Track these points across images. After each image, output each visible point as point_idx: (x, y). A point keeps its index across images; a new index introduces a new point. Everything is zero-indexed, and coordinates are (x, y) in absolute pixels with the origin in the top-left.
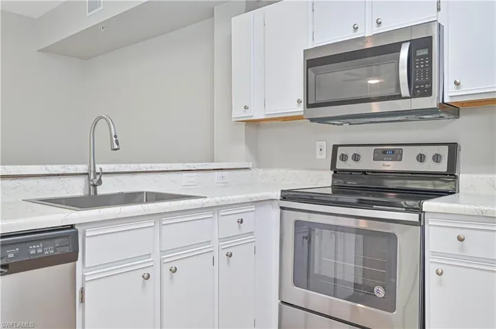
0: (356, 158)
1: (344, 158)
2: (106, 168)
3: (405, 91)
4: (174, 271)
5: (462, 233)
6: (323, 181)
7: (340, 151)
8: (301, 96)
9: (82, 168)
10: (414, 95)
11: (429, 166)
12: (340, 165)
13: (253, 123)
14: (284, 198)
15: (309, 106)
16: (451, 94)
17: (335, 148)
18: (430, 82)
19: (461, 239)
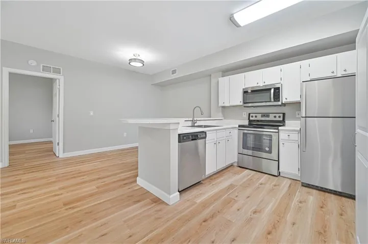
0: (256, 117)
1: (252, 117)
2: (198, 119)
3: (272, 100)
4: (219, 143)
5: (289, 134)
6: (246, 123)
7: (251, 115)
8: (242, 101)
9: (191, 119)
10: (275, 101)
11: (277, 119)
12: (251, 118)
13: (223, 107)
14: (239, 127)
15: (244, 103)
16: (284, 101)
17: (249, 114)
18: (279, 98)
19: (289, 136)
